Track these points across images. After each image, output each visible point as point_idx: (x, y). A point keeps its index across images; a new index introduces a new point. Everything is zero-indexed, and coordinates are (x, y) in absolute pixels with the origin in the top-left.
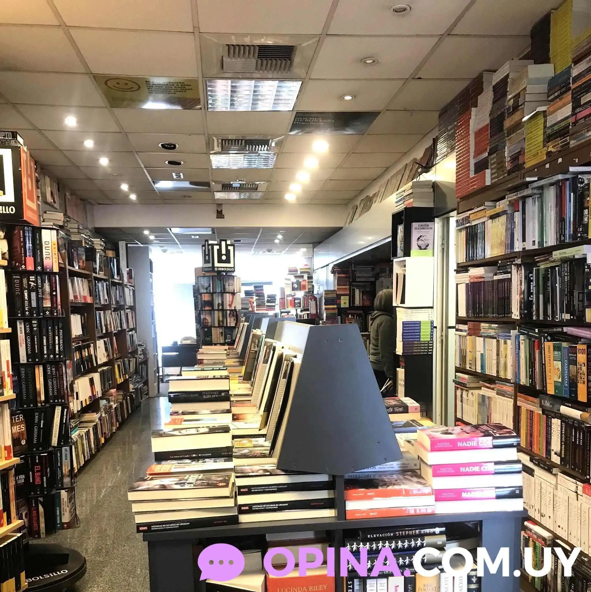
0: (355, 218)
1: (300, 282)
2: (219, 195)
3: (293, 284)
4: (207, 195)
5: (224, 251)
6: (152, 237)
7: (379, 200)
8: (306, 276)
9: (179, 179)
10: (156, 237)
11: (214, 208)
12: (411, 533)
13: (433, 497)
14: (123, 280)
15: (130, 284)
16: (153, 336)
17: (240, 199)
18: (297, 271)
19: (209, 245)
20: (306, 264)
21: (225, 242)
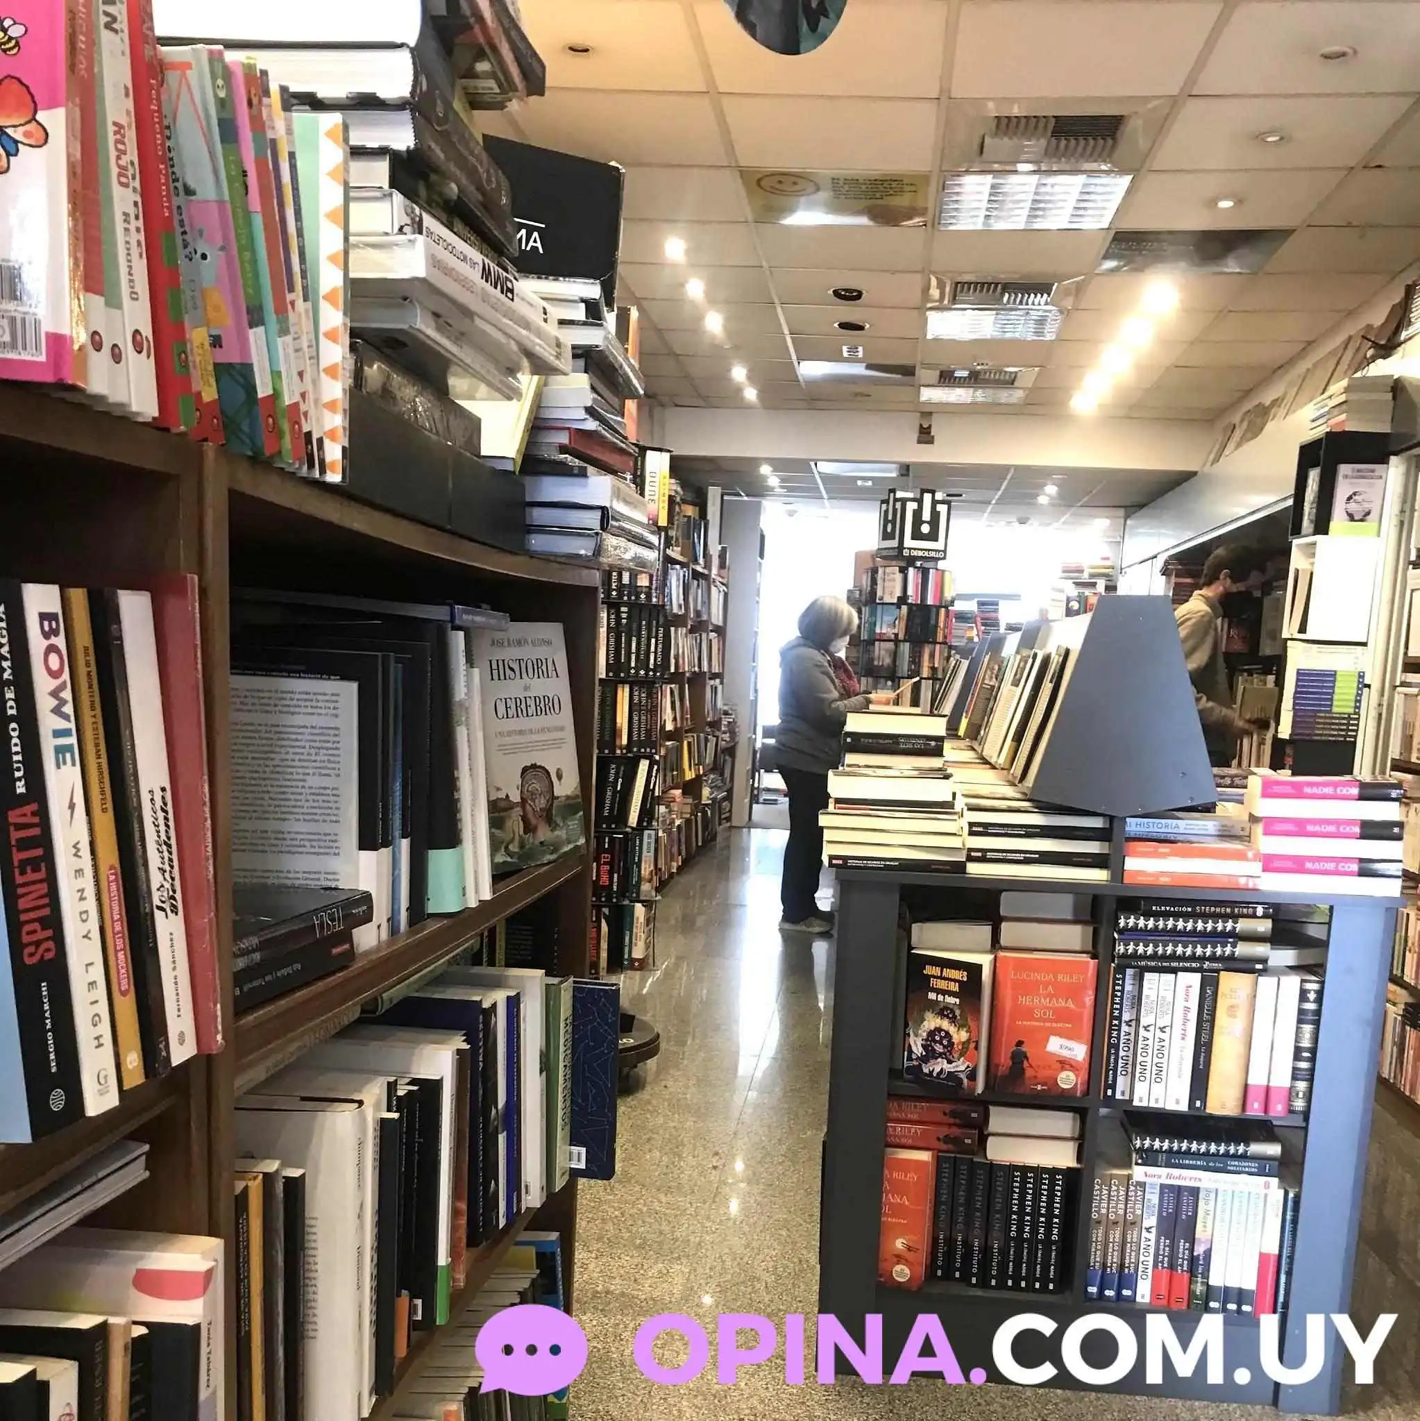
0: (1227, 452)
1: (1086, 598)
2: (932, 395)
3: (1068, 600)
4: (904, 393)
5: (926, 515)
6: (773, 481)
7: (1282, 411)
8: (1101, 585)
9: (852, 360)
10: (783, 480)
11: (914, 421)
12: (1218, 910)
13: (1259, 865)
14: (710, 570)
15: (721, 580)
16: (752, 698)
17: (974, 404)
18: (1082, 571)
19: (896, 500)
20: (1107, 555)
21: (930, 495)
